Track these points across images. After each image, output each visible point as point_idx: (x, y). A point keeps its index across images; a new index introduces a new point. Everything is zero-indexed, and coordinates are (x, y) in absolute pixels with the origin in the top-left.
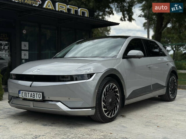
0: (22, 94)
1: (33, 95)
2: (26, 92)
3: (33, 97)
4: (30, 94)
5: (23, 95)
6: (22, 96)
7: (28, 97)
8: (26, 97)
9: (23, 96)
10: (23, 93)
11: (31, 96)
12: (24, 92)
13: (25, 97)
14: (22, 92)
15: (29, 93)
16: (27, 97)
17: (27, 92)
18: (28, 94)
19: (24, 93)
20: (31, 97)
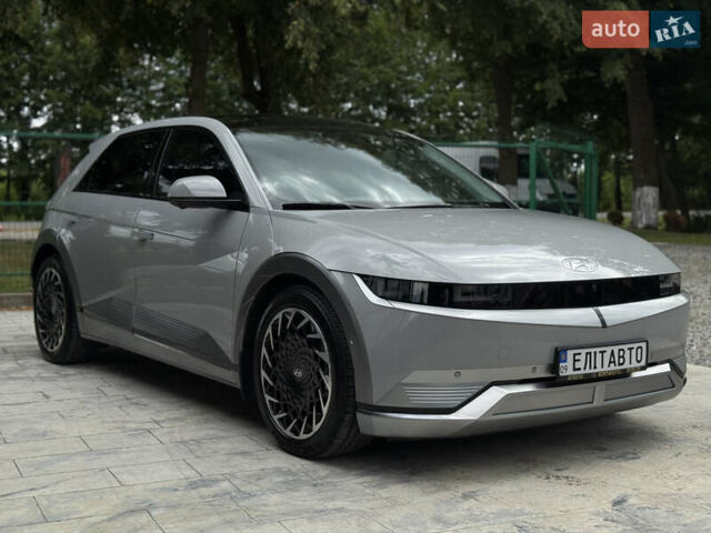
0: (575, 361)
1: (619, 357)
2: (592, 350)
3: (620, 364)
4: (607, 356)
5: (578, 365)
6: (575, 369)
7: (599, 369)
8: (593, 371)
9: (579, 369)
10: (577, 357)
11: (610, 362)
12: (584, 352)
13: (588, 371)
14: (575, 355)
15: (602, 352)
16: (595, 367)
17: (598, 350)
18: (599, 356)
19: (582, 357)
20: (612, 365)
